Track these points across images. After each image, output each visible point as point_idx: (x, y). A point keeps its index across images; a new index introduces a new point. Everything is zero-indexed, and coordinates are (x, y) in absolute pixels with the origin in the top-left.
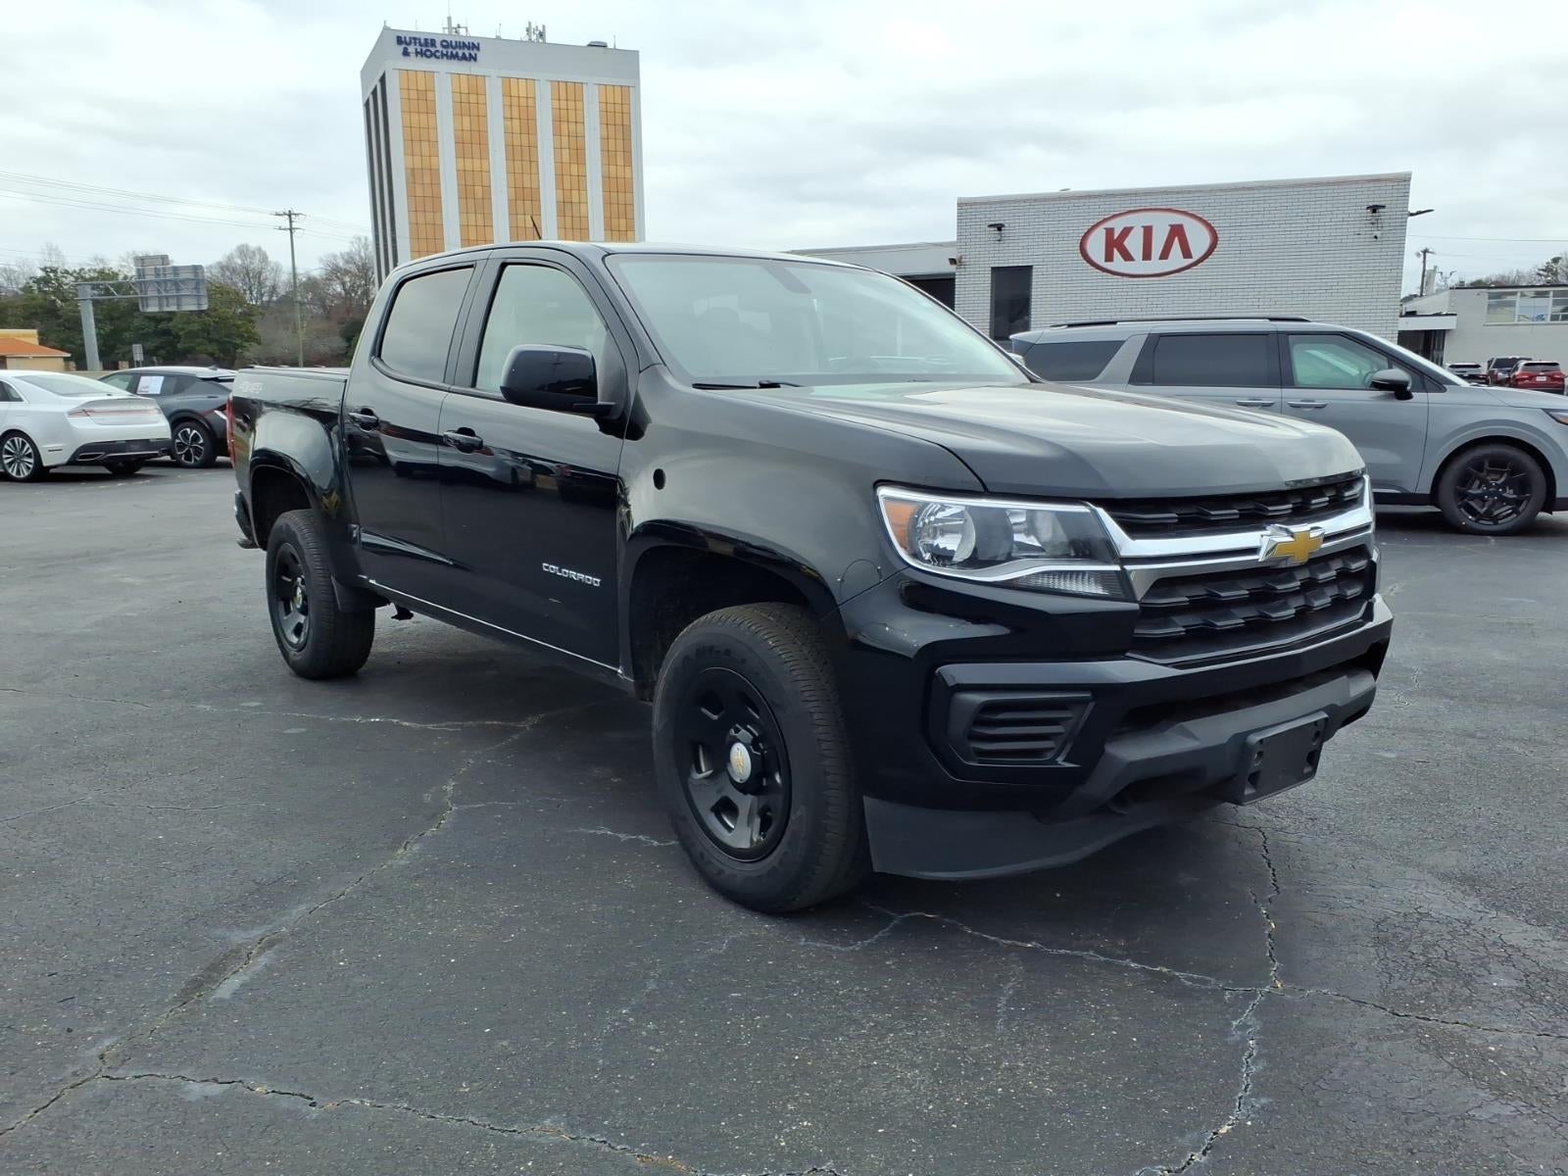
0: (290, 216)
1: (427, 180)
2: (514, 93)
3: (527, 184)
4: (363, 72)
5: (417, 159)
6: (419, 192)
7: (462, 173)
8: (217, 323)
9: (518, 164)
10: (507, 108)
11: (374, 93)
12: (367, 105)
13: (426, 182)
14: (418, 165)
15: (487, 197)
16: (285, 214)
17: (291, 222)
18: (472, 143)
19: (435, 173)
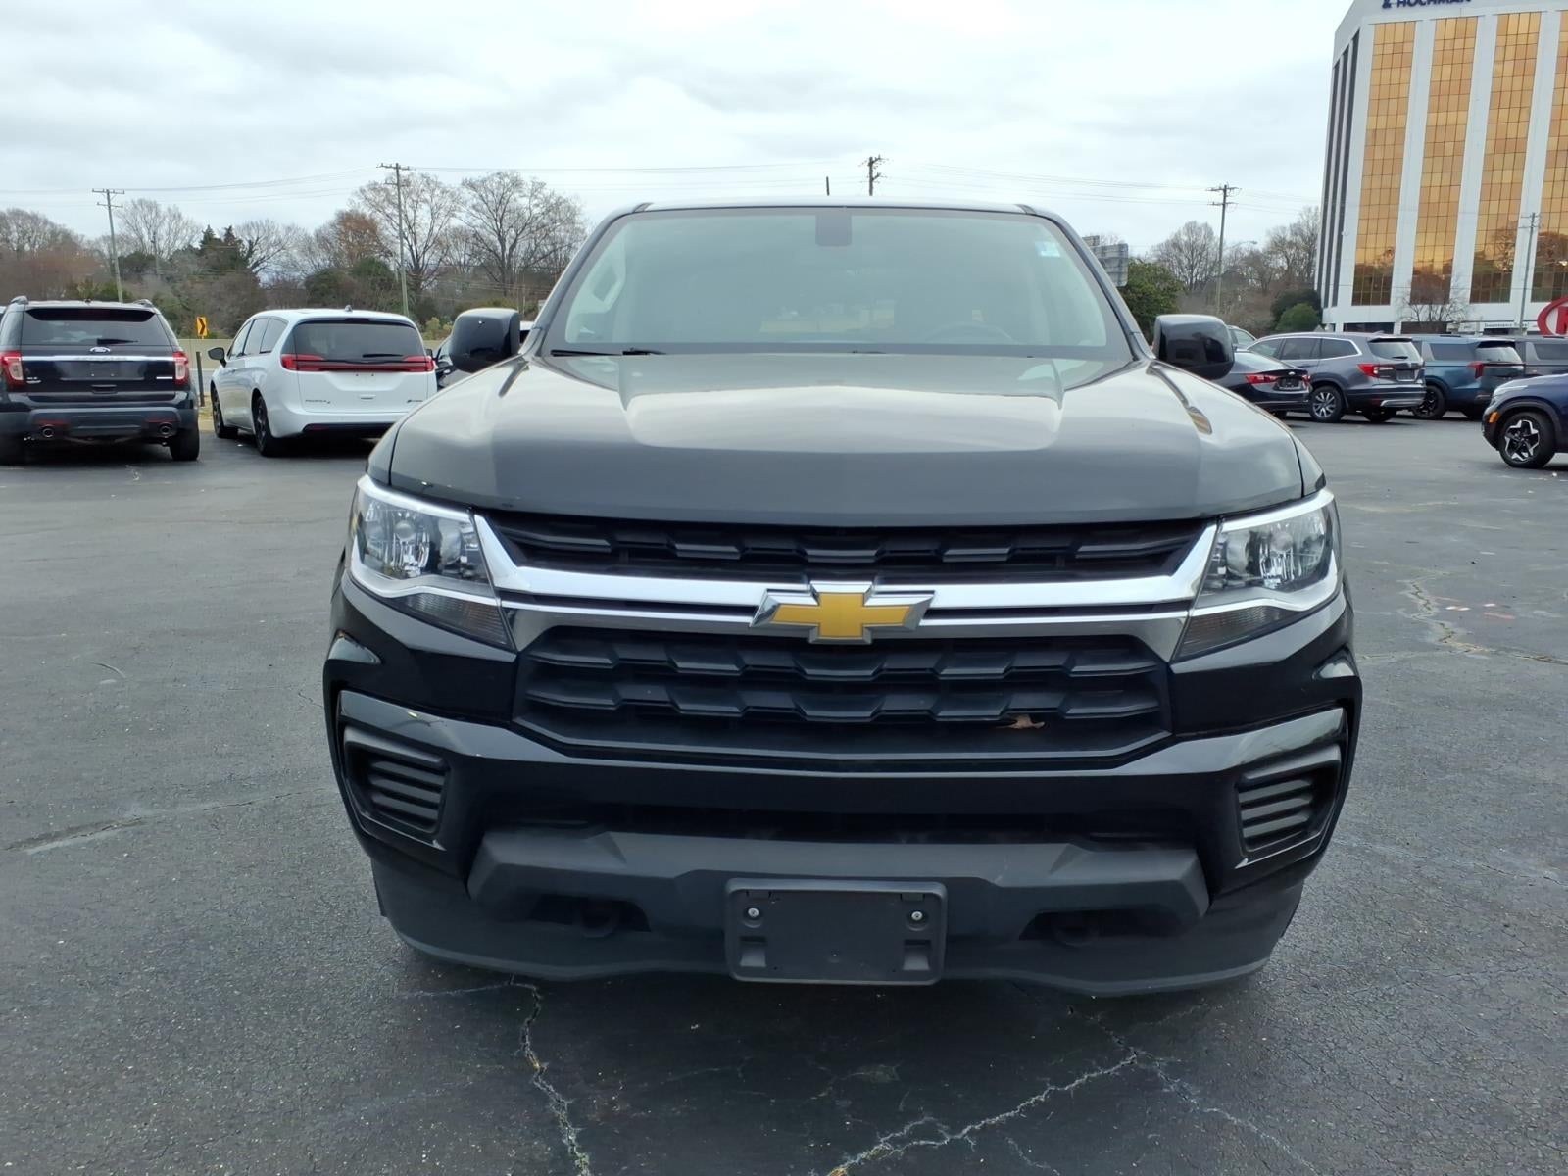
0: (1225, 191)
1: (1390, 140)
2: (1512, 30)
3: (1512, 134)
4: (1337, 33)
5: (1382, 119)
6: (1378, 155)
7: (1433, 130)
8: (1139, 298)
9: (1504, 113)
10: (1501, 50)
11: (1346, 53)
12: (1336, 67)
13: (1387, 143)
14: (1382, 125)
15: (1459, 153)
16: (1220, 189)
17: (1225, 196)
18: (1450, 93)
19: (1400, 132)
